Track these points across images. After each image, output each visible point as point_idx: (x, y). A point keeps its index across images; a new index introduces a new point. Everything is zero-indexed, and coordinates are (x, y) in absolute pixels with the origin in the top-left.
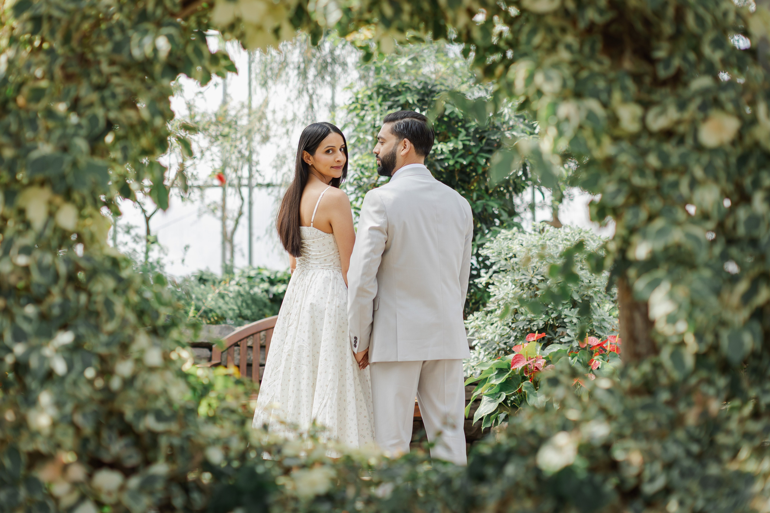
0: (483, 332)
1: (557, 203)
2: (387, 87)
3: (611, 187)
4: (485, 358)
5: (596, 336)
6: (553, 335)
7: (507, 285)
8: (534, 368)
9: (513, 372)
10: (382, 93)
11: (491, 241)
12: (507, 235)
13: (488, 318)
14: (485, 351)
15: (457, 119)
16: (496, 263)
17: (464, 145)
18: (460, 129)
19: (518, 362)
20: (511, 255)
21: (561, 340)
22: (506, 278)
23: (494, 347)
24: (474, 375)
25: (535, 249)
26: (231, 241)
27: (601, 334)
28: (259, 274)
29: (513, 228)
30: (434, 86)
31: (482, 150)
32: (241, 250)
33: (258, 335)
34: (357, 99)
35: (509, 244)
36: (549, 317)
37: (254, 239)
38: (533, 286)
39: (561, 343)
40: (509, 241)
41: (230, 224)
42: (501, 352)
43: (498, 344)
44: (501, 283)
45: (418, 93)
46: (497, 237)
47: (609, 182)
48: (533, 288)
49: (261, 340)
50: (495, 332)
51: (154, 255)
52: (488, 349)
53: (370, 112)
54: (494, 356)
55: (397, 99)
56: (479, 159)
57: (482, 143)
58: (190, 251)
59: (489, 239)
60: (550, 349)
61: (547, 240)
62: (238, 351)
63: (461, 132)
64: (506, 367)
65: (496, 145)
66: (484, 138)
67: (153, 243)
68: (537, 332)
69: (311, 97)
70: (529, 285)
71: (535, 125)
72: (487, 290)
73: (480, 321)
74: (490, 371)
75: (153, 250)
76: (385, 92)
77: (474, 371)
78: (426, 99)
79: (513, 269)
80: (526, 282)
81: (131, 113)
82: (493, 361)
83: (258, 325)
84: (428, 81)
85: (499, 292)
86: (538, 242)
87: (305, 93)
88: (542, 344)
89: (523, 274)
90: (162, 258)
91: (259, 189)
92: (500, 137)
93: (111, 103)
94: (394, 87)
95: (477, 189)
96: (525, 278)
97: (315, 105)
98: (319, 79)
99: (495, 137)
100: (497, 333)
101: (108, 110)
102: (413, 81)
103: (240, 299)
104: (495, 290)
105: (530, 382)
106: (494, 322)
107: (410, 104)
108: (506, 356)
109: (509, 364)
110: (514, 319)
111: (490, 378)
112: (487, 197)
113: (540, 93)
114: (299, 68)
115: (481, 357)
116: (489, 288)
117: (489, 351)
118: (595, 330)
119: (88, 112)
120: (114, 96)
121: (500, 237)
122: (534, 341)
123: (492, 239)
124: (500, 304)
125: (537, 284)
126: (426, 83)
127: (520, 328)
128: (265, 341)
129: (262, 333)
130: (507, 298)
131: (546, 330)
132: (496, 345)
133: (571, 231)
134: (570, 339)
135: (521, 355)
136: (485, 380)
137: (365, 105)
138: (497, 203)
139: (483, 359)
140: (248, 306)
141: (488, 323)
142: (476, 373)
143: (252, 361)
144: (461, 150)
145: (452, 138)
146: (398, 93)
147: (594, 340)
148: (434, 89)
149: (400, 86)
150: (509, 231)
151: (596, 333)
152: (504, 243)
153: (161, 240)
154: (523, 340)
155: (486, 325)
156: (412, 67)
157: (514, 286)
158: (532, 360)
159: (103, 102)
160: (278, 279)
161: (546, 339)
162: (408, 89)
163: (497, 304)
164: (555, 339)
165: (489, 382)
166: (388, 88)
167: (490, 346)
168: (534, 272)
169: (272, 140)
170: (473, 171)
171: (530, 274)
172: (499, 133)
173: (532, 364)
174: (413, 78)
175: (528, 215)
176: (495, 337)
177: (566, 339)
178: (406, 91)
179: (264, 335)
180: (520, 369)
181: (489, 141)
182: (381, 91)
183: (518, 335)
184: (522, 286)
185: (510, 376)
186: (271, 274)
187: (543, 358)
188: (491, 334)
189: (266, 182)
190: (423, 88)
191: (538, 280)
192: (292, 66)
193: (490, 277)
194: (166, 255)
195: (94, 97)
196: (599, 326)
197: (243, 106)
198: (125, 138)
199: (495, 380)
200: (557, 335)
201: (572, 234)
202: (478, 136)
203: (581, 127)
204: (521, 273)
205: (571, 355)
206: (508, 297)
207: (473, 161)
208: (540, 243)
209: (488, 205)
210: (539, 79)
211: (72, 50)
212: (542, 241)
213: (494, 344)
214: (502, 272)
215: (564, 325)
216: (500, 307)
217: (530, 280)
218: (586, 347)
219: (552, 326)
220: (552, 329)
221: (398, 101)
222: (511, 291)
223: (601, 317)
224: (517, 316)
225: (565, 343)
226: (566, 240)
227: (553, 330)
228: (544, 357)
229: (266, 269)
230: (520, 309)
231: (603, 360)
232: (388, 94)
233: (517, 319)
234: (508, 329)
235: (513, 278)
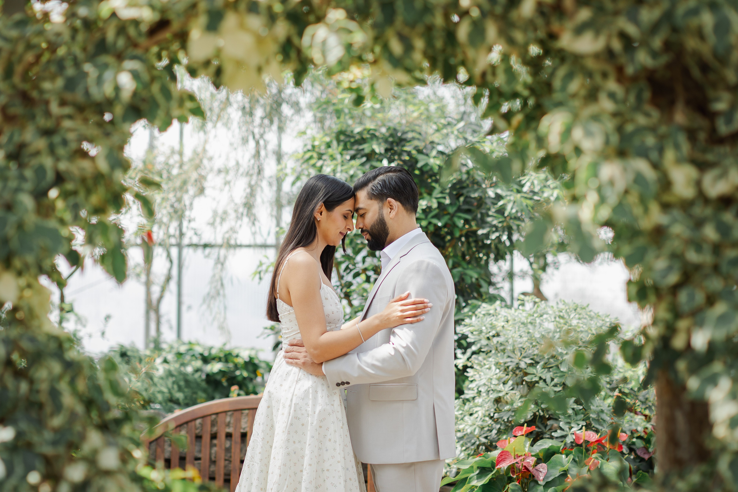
0: (461, 424)
1: (540, 272)
2: (348, 133)
3: (661, 264)
4: (462, 454)
5: (594, 431)
6: (543, 428)
7: (490, 369)
8: (522, 467)
9: (498, 471)
10: (342, 141)
11: (470, 317)
12: (489, 310)
13: (467, 407)
14: (462, 446)
15: (431, 173)
16: (476, 343)
17: (439, 204)
18: (434, 184)
19: (503, 460)
20: (493, 332)
21: (553, 434)
22: (488, 361)
23: (473, 441)
24: (448, 474)
25: (523, 328)
26: (157, 311)
27: (600, 428)
28: (190, 349)
29: (495, 302)
30: (404, 133)
31: (459, 210)
32: (169, 321)
33: (193, 424)
34: (313, 147)
35: (493, 321)
36: (539, 408)
37: (184, 308)
38: (521, 371)
39: (552, 438)
40: (492, 318)
41: (156, 290)
42: (481, 447)
43: (478, 438)
44: (482, 367)
45: (386, 141)
46: (476, 313)
47: (657, 257)
48: (520, 373)
49: (196, 429)
50: (475, 424)
51: (70, 326)
52: (466, 444)
53: (328, 162)
54: (472, 452)
55: (361, 147)
56: (456, 219)
57: (459, 201)
58: (111, 322)
59: (467, 315)
60: (540, 445)
61: (536, 317)
62: (169, 442)
63: (434, 188)
64: (489, 466)
65: (475, 204)
66: (462, 195)
67: (68, 312)
68: (526, 425)
69: (257, 143)
70: (515, 369)
71: (523, 182)
72: (466, 374)
73: (458, 411)
74: (471, 470)
75: (68, 320)
76: (347, 139)
77: (448, 469)
78: (396, 148)
79: (497, 350)
80: (512, 366)
81: (85, 164)
82: (473, 458)
83: (193, 411)
84: (398, 128)
85: (480, 377)
86: (527, 318)
87: (251, 138)
88: (532, 439)
89: (509, 357)
90: (79, 331)
91: (195, 251)
92: (481, 194)
93: (61, 151)
94: (358, 133)
95: (452, 254)
96: (511, 362)
97: (263, 153)
98: (266, 121)
99: (476, 195)
100: (478, 425)
101: (58, 159)
102: (381, 127)
103: (171, 380)
104: (475, 375)
105: (517, 483)
106: (474, 412)
107: (376, 153)
108: (489, 453)
109: (492, 462)
110: (497, 409)
111: (470, 479)
112: (464, 264)
113: (578, 151)
114: (244, 108)
115: (458, 452)
116: (467, 372)
117: (467, 446)
118: (592, 422)
119: (34, 162)
120: (65, 143)
121: (480, 312)
122: (523, 435)
123: (470, 313)
124: (480, 391)
125: (525, 369)
126: (395, 129)
127: (504, 420)
128: (202, 430)
129: (198, 421)
130: (489, 384)
131: (535, 422)
132: (475, 439)
133: (566, 306)
134: (564, 433)
135: (507, 452)
136: (464, 481)
137: (322, 154)
138: (477, 272)
139: (459, 455)
140: (180, 389)
141: (467, 413)
142: (451, 472)
143: (185, 454)
144: (435, 209)
145: (425, 195)
146: (363, 141)
147: (592, 435)
148: (404, 136)
149: (365, 132)
150: (491, 305)
151: (594, 427)
152: (486, 320)
153: (76, 309)
154: (507, 434)
155: (465, 416)
156: (379, 111)
157: (498, 371)
158: (520, 458)
159: (52, 150)
160: (212, 357)
161: (534, 432)
162: (373, 136)
163: (476, 391)
164: (545, 433)
165: (469, 483)
166: (350, 134)
167: (469, 440)
168: (521, 354)
169: (207, 192)
170: (447, 233)
171: (517, 357)
172: (480, 190)
173: (520, 462)
174: (380, 123)
175: (506, 285)
176: (475, 430)
177: (559, 433)
178: (372, 139)
179: (200, 424)
180: (506, 468)
181: (468, 200)
182: (342, 137)
183: (502, 428)
184: (507, 370)
185: (494, 476)
186: (204, 351)
187: (532, 456)
188: (471, 426)
189: (203, 242)
190: (391, 135)
191: (526, 363)
192: (235, 106)
193: (468, 359)
194: (84, 326)
195: (41, 144)
196: (597, 418)
197: (173, 152)
198: (75, 193)
199: (476, 481)
200: (548, 428)
201: (566, 310)
202: (455, 193)
203: (626, 192)
204: (506, 355)
205: (564, 452)
206: (491, 383)
207: (450, 222)
208: (529, 321)
209: (466, 274)
210: (578, 134)
211: (14, 87)
212: (532, 318)
213: (473, 438)
214: (481, 353)
215: (556, 417)
216: (480, 394)
217: (517, 364)
218: (582, 444)
219: (542, 418)
220: (541, 421)
221: (363, 150)
222: (495, 376)
223: (600, 408)
224: (501, 406)
225: (557, 438)
226: (560, 317)
227: (543, 422)
228: (533, 454)
229: (198, 344)
230: (505, 398)
231: (602, 458)
232: (349, 141)
233: (501, 409)
234: (490, 421)
235: (497, 361)
